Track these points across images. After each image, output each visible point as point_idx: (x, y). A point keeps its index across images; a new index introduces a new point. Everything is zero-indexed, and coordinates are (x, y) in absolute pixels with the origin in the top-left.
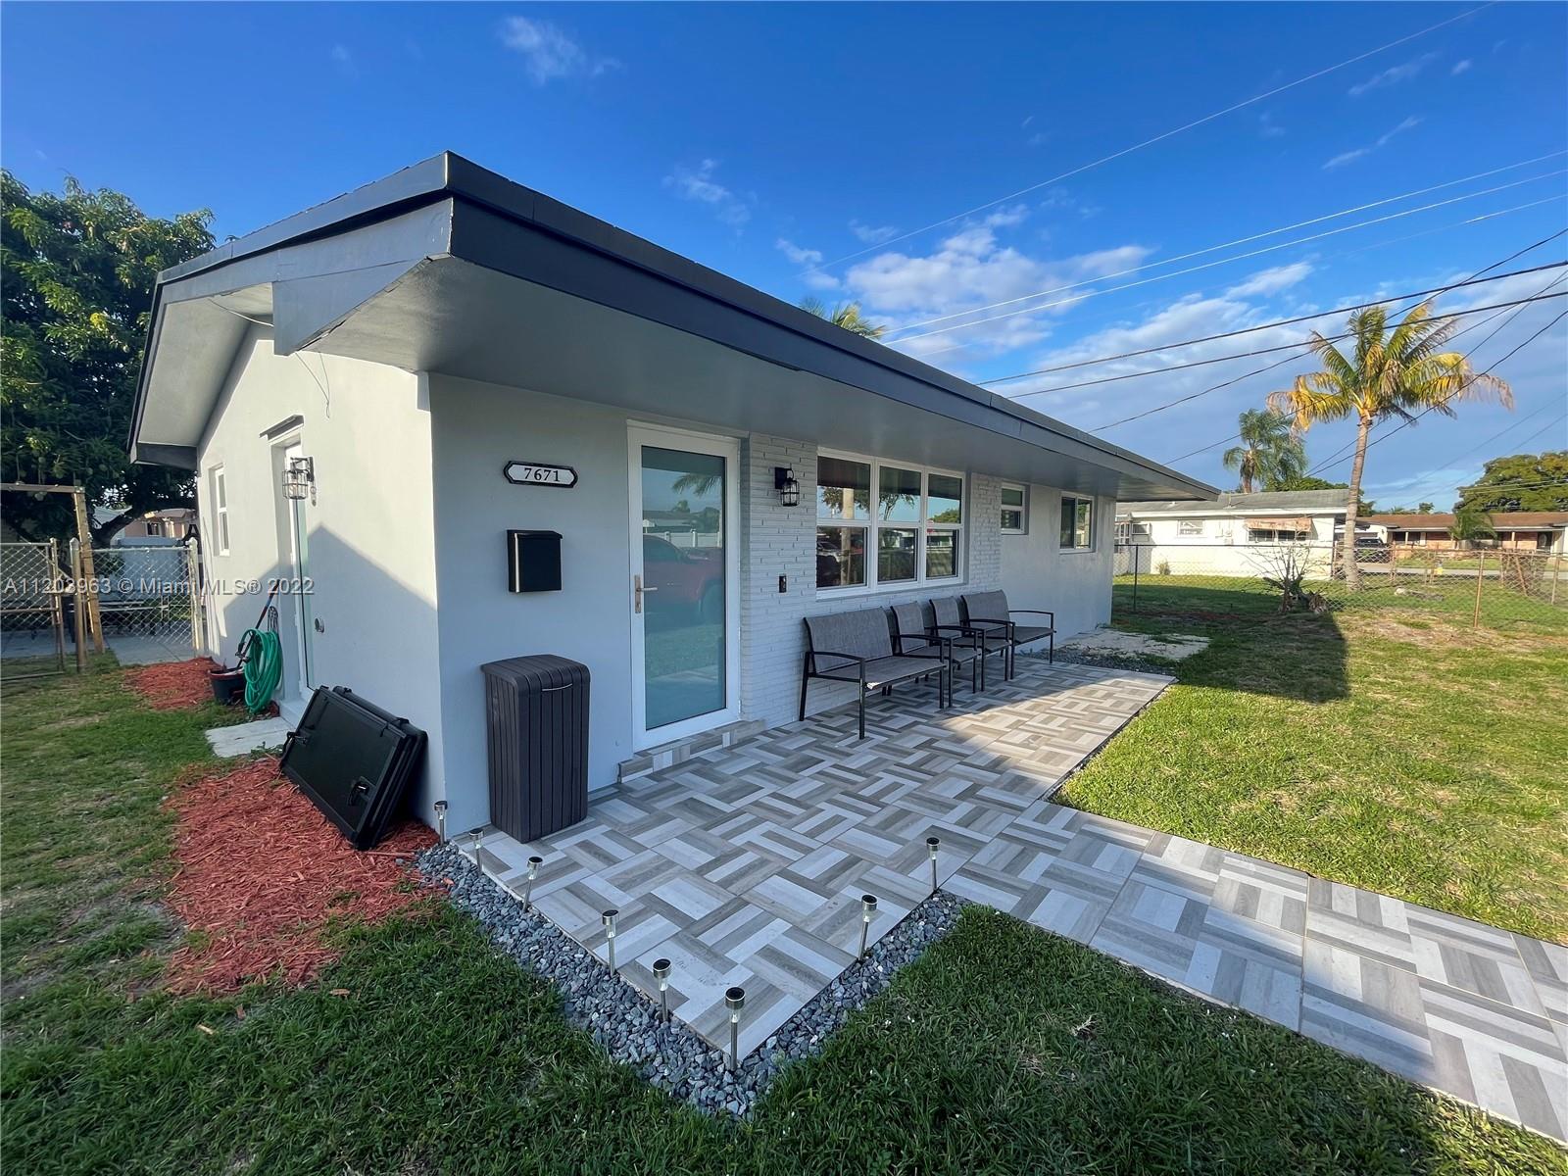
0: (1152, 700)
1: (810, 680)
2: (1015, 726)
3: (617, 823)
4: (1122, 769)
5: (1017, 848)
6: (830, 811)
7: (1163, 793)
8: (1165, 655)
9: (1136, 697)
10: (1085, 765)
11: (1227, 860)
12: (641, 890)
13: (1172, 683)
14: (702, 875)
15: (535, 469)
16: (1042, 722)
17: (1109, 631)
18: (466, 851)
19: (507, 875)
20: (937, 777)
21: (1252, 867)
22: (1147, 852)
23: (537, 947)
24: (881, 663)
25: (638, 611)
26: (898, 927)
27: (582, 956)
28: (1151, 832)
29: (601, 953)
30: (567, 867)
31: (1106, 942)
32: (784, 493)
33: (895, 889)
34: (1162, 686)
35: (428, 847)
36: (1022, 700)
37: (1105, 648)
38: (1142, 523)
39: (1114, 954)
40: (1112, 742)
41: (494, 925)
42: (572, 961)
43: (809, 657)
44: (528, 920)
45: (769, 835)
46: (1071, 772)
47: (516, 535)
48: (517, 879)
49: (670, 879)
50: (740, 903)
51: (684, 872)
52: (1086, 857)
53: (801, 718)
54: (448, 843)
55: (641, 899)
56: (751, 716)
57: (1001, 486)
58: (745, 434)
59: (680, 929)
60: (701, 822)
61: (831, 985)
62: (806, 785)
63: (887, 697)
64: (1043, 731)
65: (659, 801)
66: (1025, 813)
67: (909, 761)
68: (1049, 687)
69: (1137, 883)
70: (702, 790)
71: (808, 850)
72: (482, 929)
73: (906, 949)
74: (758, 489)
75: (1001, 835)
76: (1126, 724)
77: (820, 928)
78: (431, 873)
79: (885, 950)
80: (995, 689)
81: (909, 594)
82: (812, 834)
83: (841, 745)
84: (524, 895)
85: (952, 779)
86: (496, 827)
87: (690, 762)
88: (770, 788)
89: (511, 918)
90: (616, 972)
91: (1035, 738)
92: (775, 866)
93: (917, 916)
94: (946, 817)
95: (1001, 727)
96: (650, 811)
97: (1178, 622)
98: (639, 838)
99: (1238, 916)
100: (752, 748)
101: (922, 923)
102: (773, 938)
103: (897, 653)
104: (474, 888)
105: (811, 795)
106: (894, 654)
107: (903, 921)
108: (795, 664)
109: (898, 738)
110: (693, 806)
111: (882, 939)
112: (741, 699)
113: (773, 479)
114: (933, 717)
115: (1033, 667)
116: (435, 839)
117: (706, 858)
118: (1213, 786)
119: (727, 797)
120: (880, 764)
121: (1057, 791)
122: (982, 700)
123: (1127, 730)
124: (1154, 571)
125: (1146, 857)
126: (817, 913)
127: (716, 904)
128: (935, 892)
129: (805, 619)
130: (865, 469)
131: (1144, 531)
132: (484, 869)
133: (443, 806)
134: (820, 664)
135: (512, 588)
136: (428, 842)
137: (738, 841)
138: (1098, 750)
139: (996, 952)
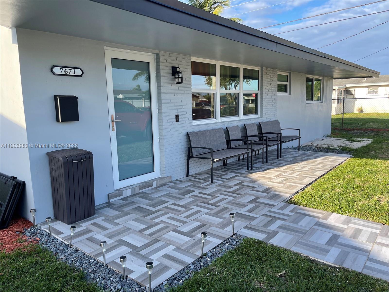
0: (339, 164)
1: (191, 160)
2: (278, 176)
3: (107, 216)
4: (319, 190)
5: (270, 219)
6: (196, 209)
7: (333, 198)
8: (351, 147)
9: (333, 163)
10: (304, 190)
11: (353, 221)
12: (117, 238)
13: (350, 157)
14: (141, 232)
15: (64, 69)
16: (290, 174)
17: (329, 138)
18: (45, 229)
19: (62, 236)
20: (242, 195)
21: (362, 223)
22: (321, 219)
23: (75, 259)
24: (221, 151)
25: (113, 130)
26: (218, 246)
27: (93, 260)
28: (325, 212)
29: (101, 259)
30: (87, 232)
31: (297, 248)
32: (176, 78)
33: (218, 234)
34: (345, 158)
35: (28, 227)
36: (283, 166)
37: (325, 145)
38: (351, 89)
39: (299, 252)
40: (318, 180)
41: (57, 253)
42: (89, 262)
43: (190, 149)
44: (71, 250)
45: (171, 218)
46: (297, 192)
47: (58, 97)
48: (66, 237)
49: (129, 234)
50: (157, 241)
51: (135, 232)
52: (296, 221)
53: (187, 175)
54: (37, 226)
55: (117, 241)
56: (165, 175)
57: (277, 73)
58: (157, 52)
59: (132, 250)
60: (142, 214)
61: (189, 265)
62: (187, 199)
63: (225, 167)
64: (290, 177)
65: (125, 208)
66: (275, 207)
67: (231, 190)
68: (296, 161)
69: (314, 229)
70: (144, 203)
71: (185, 223)
72: (53, 254)
73: (219, 253)
74: (164, 76)
75: (264, 215)
76: (326, 174)
77: (187, 248)
78: (30, 236)
79: (211, 253)
80: (273, 162)
81: (235, 122)
82: (187, 217)
83: (203, 185)
84: (69, 242)
85: (248, 196)
86: (57, 219)
87: (139, 193)
88: (172, 201)
89: (64, 250)
90: (106, 265)
91: (285, 180)
92: (171, 228)
93: (226, 242)
94: (242, 209)
95: (272, 176)
96: (121, 211)
97: (361, 133)
98: (116, 221)
99: (351, 239)
100: (165, 188)
101: (227, 245)
102: (168, 251)
103: (229, 147)
104: (48, 241)
105: (189, 203)
106: (228, 148)
107: (220, 244)
108: (184, 153)
109: (228, 182)
110: (139, 209)
111: (211, 250)
112: (161, 168)
113: (171, 71)
114: (243, 174)
115: (291, 153)
116: (31, 225)
117: (143, 226)
118: (355, 195)
119: (154, 206)
120: (218, 191)
121: (290, 199)
122: (266, 166)
123: (325, 176)
124: (356, 111)
125: (321, 220)
126: (186, 243)
127: (147, 241)
128: (234, 234)
129: (187, 133)
130: (214, 66)
131: (351, 93)
132: (52, 234)
133: (34, 211)
134: (195, 152)
135: (58, 120)
136: (28, 226)
137: (157, 220)
138: (311, 184)
139: (254, 252)
